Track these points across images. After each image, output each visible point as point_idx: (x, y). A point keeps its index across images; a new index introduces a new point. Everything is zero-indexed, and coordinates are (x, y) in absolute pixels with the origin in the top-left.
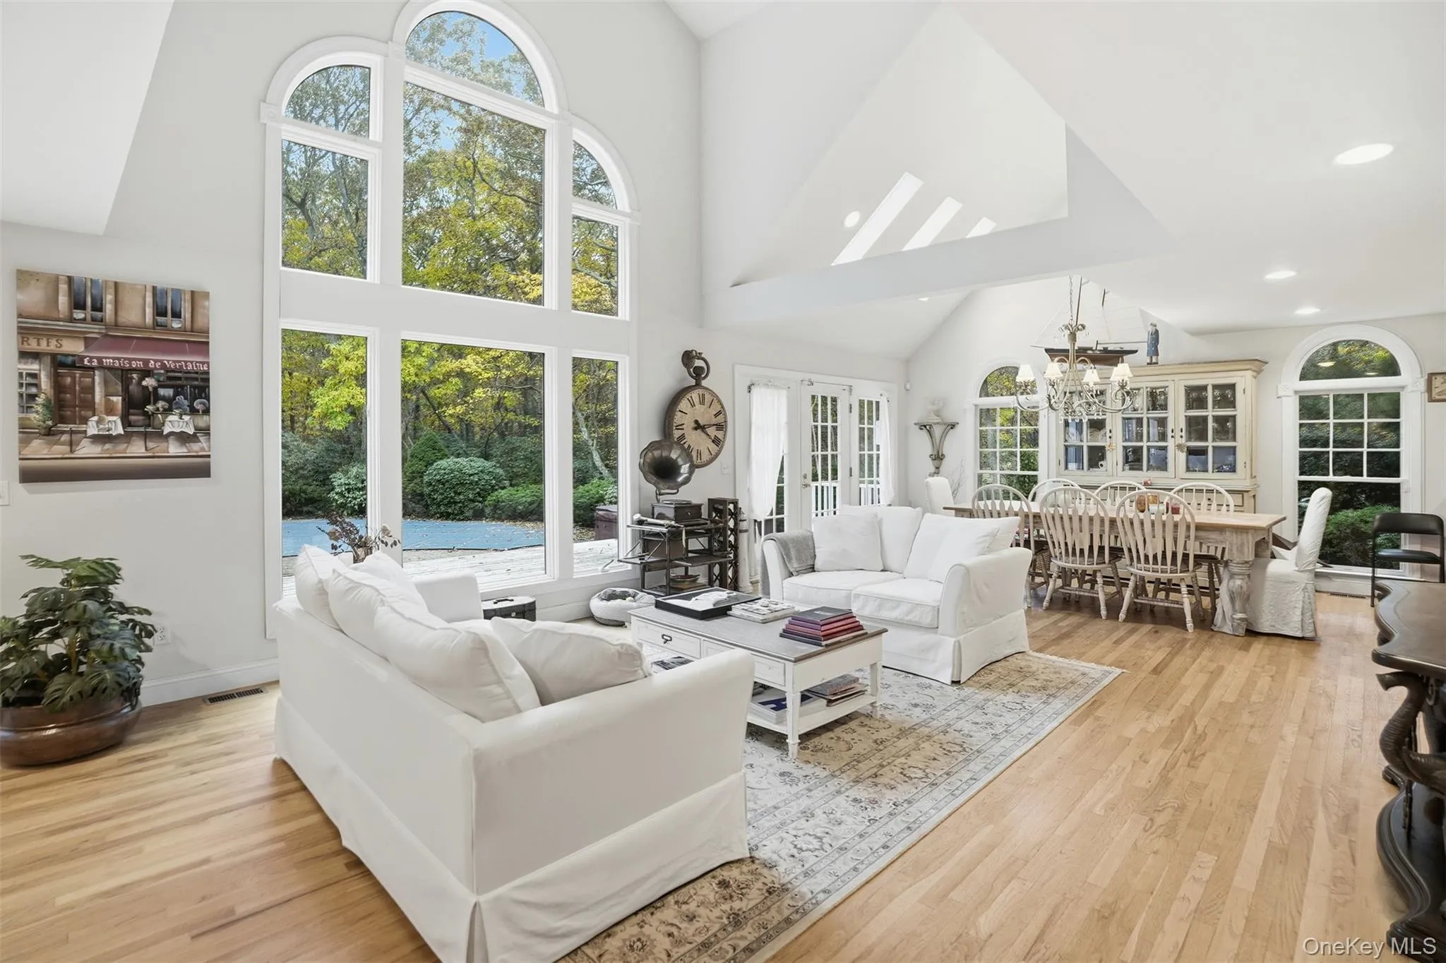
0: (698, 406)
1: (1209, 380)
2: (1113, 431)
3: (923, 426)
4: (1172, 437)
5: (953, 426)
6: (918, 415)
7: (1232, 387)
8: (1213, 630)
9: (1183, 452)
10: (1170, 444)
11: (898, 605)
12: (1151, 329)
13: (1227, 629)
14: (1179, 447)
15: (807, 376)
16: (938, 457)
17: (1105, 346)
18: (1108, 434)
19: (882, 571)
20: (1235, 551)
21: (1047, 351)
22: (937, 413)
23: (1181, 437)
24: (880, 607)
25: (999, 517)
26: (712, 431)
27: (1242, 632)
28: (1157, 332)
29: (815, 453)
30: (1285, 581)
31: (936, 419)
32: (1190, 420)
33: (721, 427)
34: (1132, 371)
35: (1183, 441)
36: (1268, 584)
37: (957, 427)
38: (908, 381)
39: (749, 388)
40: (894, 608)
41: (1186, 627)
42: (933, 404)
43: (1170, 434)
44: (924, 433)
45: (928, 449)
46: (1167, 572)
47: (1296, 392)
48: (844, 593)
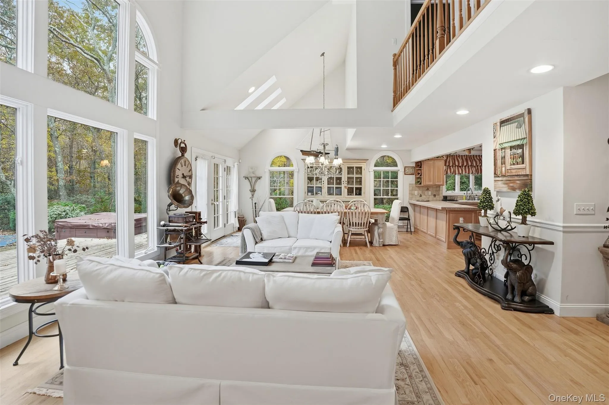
0: (184, 166)
1: (355, 165)
2: (324, 181)
3: (246, 178)
4: (343, 184)
5: (259, 178)
6: (245, 173)
7: (361, 168)
8: (373, 246)
9: (346, 188)
10: (343, 186)
11: (314, 250)
12: (336, 147)
13: (377, 245)
14: (345, 187)
15: (213, 154)
16: (253, 191)
17: (320, 151)
18: (323, 182)
19: (288, 237)
20: (381, 220)
21: (301, 151)
22: (253, 173)
23: (346, 184)
24: (306, 251)
25: (308, 213)
26: (187, 178)
27: (382, 245)
28: (338, 147)
29: (215, 189)
30: (391, 228)
31: (253, 175)
32: (348, 178)
33: (191, 177)
34: (342, 161)
35: (346, 185)
36: (387, 230)
37: (262, 179)
38: (240, 159)
39: (196, 158)
40: (312, 251)
41: (367, 246)
42: (252, 169)
43: (342, 183)
44: (247, 180)
45: (249, 187)
46: (362, 229)
47: (374, 170)
48: (288, 248)
